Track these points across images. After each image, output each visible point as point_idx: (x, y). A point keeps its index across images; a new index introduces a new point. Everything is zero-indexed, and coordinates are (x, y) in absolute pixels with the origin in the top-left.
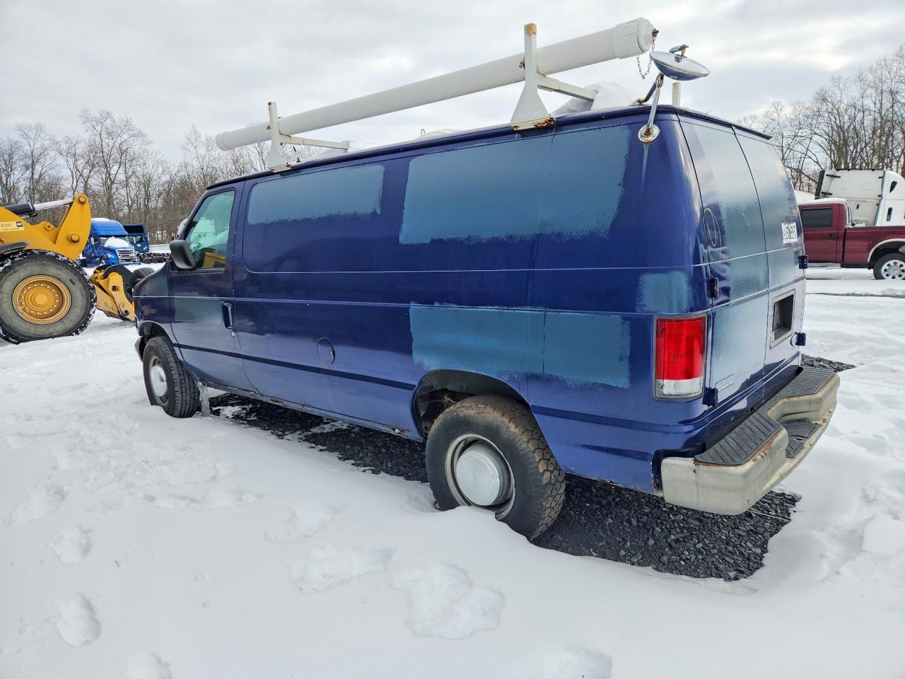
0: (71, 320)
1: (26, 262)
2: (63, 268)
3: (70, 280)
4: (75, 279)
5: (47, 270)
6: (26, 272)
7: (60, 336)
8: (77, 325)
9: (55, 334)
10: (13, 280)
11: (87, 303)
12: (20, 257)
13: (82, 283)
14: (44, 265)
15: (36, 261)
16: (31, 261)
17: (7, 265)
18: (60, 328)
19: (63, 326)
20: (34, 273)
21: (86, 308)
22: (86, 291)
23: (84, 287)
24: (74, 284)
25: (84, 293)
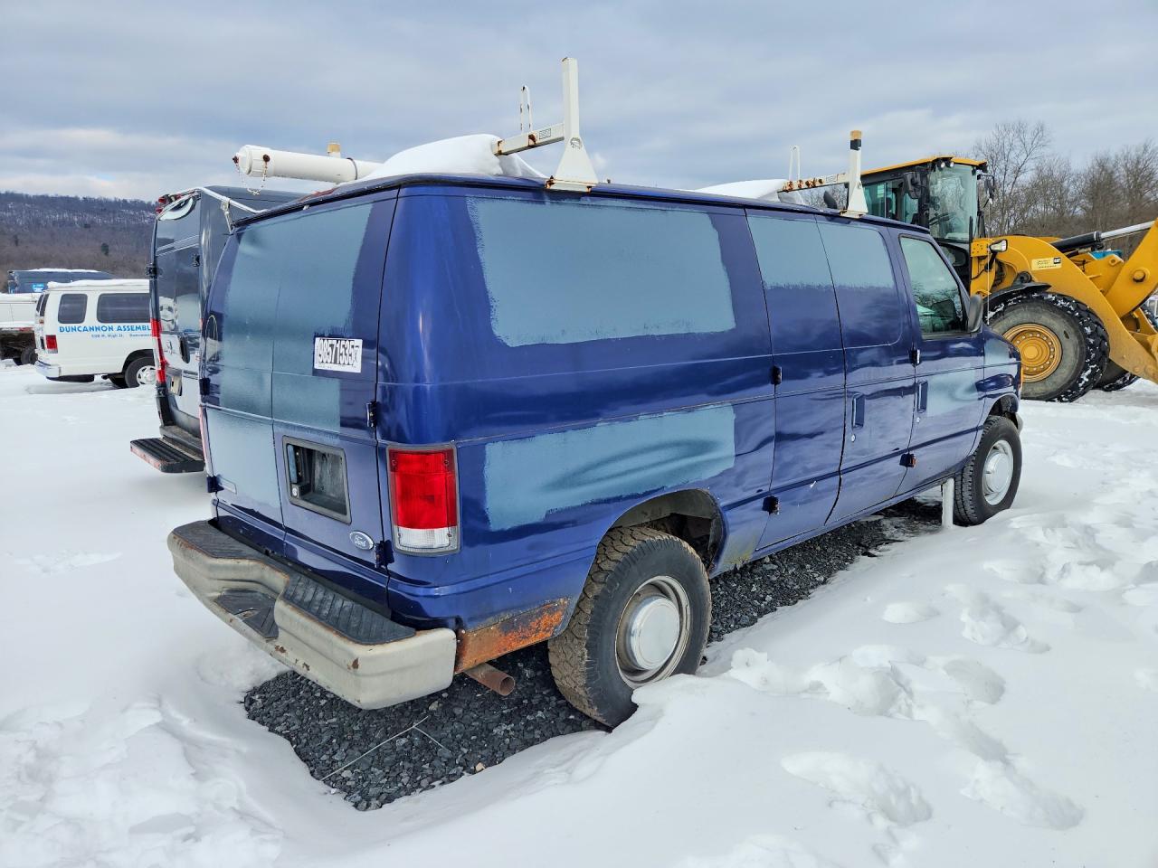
0: (1055, 382)
1: (1018, 308)
2: (1059, 316)
3: (1065, 332)
4: (1071, 331)
5: (1039, 318)
6: (1016, 319)
7: (1038, 399)
8: (1061, 389)
9: (1032, 396)
10: (1000, 327)
11: (1079, 364)
12: (1014, 301)
13: (1079, 337)
14: (1037, 312)
15: (1030, 306)
16: (1024, 307)
17: (998, 310)
18: (1039, 389)
19: (1043, 388)
20: (1025, 320)
21: (1077, 371)
22: (1081, 348)
23: (1080, 343)
24: (1067, 337)
25: (1078, 349)
